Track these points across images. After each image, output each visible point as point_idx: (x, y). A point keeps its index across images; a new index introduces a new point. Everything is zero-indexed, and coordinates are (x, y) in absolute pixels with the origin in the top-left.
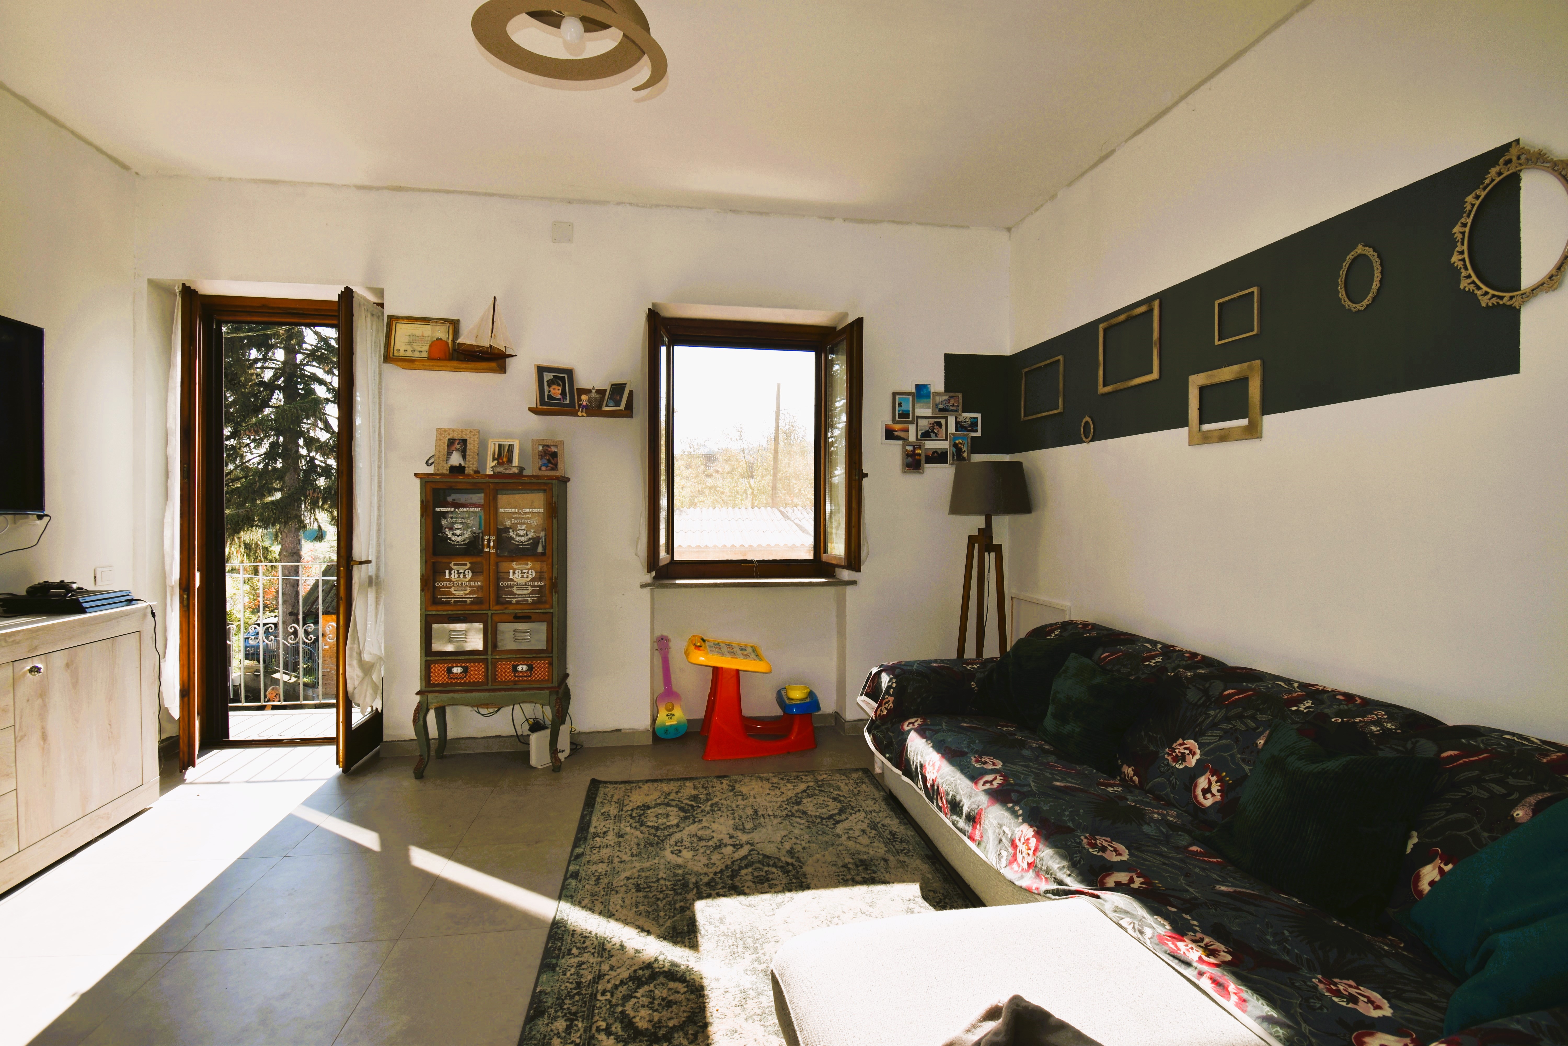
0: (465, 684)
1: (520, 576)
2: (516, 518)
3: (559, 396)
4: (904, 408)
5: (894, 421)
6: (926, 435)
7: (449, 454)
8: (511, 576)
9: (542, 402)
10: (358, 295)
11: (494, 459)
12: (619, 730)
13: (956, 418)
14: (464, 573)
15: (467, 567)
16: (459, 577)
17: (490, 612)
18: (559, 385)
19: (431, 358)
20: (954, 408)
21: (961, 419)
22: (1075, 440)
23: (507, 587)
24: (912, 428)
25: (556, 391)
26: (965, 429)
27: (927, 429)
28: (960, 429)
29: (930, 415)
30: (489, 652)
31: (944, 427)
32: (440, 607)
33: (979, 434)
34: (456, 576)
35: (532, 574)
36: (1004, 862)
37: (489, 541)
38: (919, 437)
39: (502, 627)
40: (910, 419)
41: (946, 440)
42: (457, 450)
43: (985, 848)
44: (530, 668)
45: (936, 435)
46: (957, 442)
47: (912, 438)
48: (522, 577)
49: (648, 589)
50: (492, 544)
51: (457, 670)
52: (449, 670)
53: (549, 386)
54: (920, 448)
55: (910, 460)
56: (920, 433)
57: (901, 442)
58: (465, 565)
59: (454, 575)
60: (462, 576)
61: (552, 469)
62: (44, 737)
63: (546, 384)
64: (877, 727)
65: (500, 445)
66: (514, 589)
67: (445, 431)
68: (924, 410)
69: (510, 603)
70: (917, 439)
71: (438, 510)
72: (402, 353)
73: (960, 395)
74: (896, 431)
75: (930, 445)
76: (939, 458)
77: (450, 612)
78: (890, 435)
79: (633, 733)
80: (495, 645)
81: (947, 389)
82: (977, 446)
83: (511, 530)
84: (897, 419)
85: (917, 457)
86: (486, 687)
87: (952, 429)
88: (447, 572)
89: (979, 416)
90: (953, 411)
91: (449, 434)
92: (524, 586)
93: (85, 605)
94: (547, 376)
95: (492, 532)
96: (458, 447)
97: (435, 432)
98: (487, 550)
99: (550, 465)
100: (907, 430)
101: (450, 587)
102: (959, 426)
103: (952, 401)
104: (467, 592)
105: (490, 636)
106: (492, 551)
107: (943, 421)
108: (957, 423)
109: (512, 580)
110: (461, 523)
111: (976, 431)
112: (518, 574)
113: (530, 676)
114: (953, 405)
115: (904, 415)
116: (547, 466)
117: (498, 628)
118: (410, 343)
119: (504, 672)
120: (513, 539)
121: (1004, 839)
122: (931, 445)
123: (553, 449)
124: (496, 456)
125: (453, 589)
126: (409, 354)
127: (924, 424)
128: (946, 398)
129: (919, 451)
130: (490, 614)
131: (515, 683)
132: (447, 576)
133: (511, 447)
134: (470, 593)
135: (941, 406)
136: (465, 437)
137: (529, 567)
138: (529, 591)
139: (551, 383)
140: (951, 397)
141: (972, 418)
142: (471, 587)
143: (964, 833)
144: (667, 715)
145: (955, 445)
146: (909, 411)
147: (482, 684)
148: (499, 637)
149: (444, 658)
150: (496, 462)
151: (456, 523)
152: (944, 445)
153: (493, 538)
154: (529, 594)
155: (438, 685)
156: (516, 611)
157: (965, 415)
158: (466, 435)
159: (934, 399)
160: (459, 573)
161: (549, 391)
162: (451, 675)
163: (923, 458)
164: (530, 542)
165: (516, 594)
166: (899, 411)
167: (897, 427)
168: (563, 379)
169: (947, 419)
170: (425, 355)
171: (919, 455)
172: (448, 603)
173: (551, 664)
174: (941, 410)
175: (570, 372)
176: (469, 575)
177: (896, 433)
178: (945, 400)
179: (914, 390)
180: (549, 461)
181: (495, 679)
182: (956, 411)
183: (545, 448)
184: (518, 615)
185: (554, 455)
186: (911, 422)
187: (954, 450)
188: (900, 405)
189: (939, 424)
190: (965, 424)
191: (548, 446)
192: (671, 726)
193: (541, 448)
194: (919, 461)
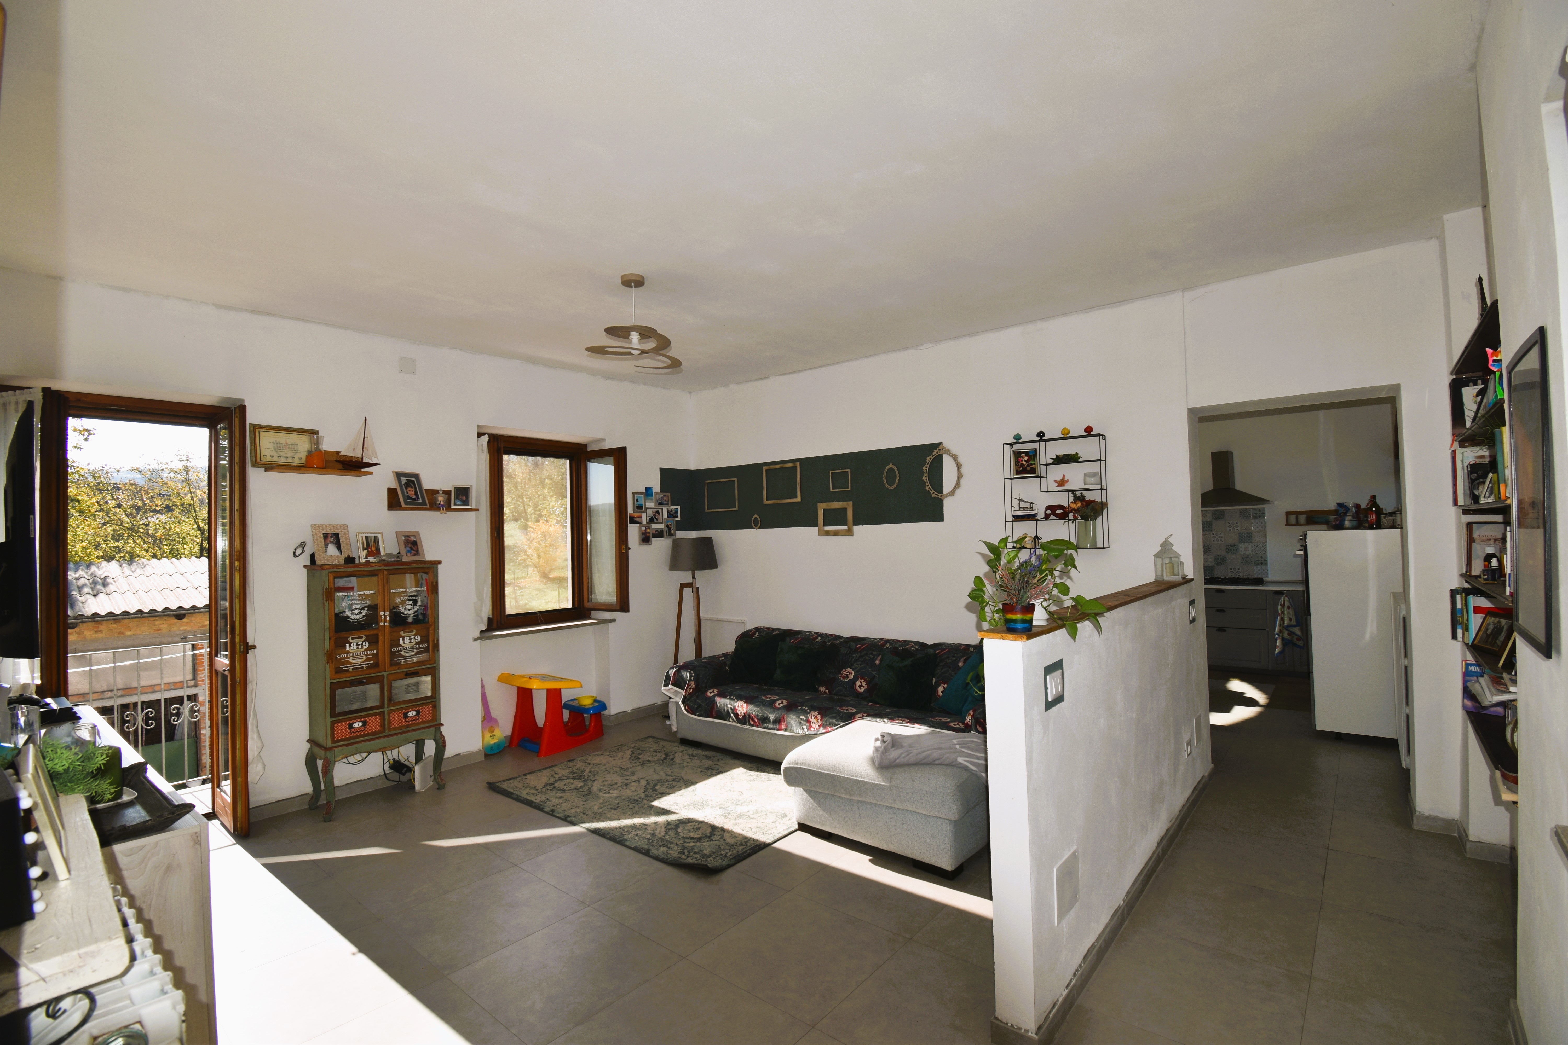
0: (365, 735)
1: (409, 641)
2: (404, 596)
3: (414, 497)
4: (639, 503)
5: (633, 510)
6: (652, 520)
7: (326, 546)
8: (401, 643)
9: (405, 502)
11: (364, 549)
12: (459, 754)
13: (667, 508)
14: (362, 644)
15: (363, 640)
16: (357, 648)
17: (385, 674)
18: (412, 488)
20: (666, 503)
21: (670, 509)
22: (749, 527)
23: (398, 651)
24: (644, 515)
25: (411, 493)
26: (672, 516)
27: (652, 516)
28: (669, 516)
30: (386, 705)
31: (661, 515)
32: (343, 675)
33: (679, 518)
34: (355, 647)
35: (419, 639)
36: (806, 730)
37: (385, 616)
38: (648, 521)
39: (396, 684)
40: (643, 509)
41: (662, 523)
42: (331, 542)
43: (791, 730)
44: (418, 713)
45: (657, 519)
46: (668, 524)
47: (644, 522)
48: (410, 642)
49: (478, 642)
50: (387, 619)
51: (358, 725)
52: (351, 726)
53: (405, 488)
54: (648, 528)
55: (643, 536)
56: (648, 519)
57: (638, 525)
58: (362, 638)
59: (353, 647)
60: (360, 647)
61: (415, 555)
64: (688, 700)
65: (366, 537)
66: (403, 653)
67: (319, 526)
68: (650, 504)
69: (401, 664)
70: (647, 523)
71: (338, 594)
72: (268, 458)
73: (669, 495)
76: (659, 534)
77: (350, 679)
78: (632, 520)
79: (471, 754)
80: (389, 700)
81: (662, 491)
82: (680, 526)
83: (401, 606)
84: (636, 510)
85: (648, 535)
86: (384, 734)
87: (665, 516)
88: (347, 645)
89: (678, 507)
90: (666, 504)
91: (323, 529)
92: (411, 649)
94: (402, 480)
95: (386, 608)
96: (332, 540)
97: (310, 527)
98: (382, 624)
99: (413, 552)
100: (641, 517)
102: (669, 514)
103: (665, 498)
104: (363, 660)
105: (386, 692)
106: (387, 624)
107: (661, 511)
108: (668, 512)
109: (401, 646)
110: (359, 604)
111: (678, 517)
112: (407, 640)
113: (418, 719)
114: (666, 501)
115: (639, 507)
116: (411, 553)
117: (393, 685)
118: (275, 450)
119: (397, 720)
120: (403, 613)
121: (802, 722)
122: (655, 526)
123: (413, 539)
124: (365, 546)
125: (351, 659)
126: (276, 459)
127: (650, 513)
128: (662, 496)
129: (648, 531)
130: (385, 675)
131: (407, 726)
132: (347, 649)
133: (376, 539)
134: (366, 660)
135: (659, 501)
136: (337, 531)
137: (413, 633)
138: (415, 653)
139: (407, 486)
141: (674, 508)
142: (366, 655)
143: (774, 729)
144: (491, 737)
145: (668, 526)
146: (643, 505)
147: (379, 732)
148: (393, 693)
149: (347, 716)
150: (366, 551)
151: (355, 604)
152: (661, 526)
153: (387, 613)
154: (414, 655)
155: (342, 740)
156: (407, 670)
157: (672, 507)
158: (337, 529)
159: (656, 497)
160: (358, 645)
161: (407, 493)
162: (353, 730)
163: (651, 535)
164: (415, 614)
165: (405, 656)
166: (636, 504)
167: (635, 515)
168: (413, 482)
169: (662, 509)
170: (306, 461)
171: (649, 533)
172: (348, 671)
173: (430, 706)
174: (660, 504)
176: (367, 646)
177: (635, 519)
179: (644, 491)
180: (411, 549)
181: (389, 727)
182: (667, 504)
183: (407, 538)
184: (409, 672)
185: (415, 543)
186: (643, 512)
187: (667, 529)
188: (637, 500)
189: (658, 512)
190: (672, 513)
191: (408, 536)
192: (495, 743)
193: (403, 538)
194: (649, 537)
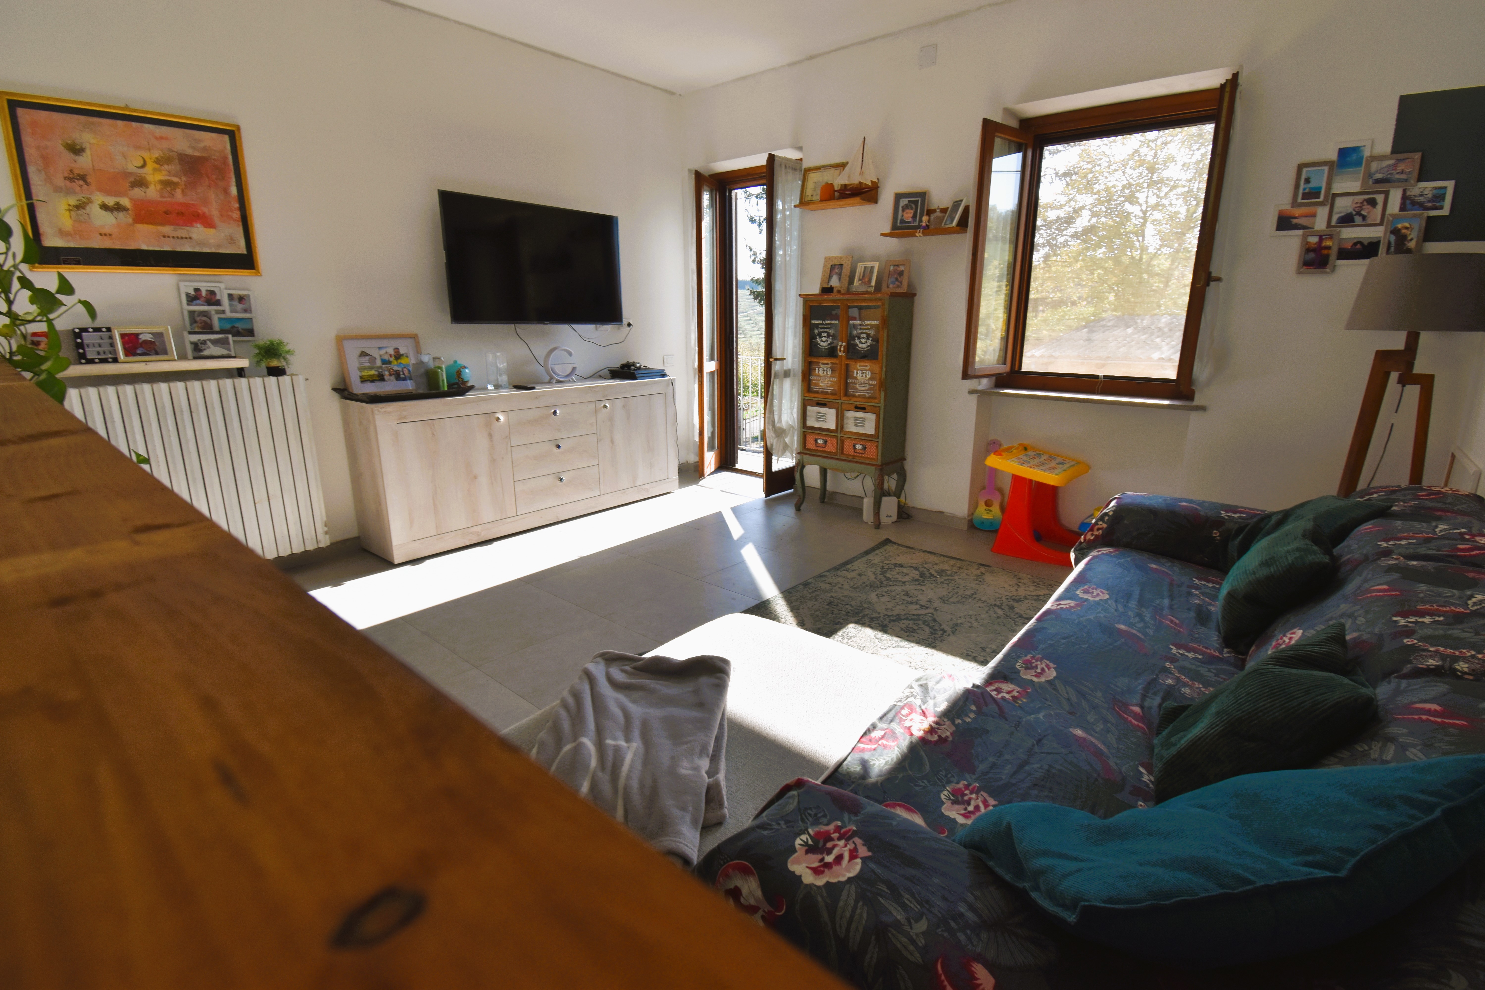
0: (824, 452)
3: (910, 220)
4: (1313, 184)
5: (1294, 203)
6: (1347, 220)
7: (830, 277)
8: (855, 376)
9: (894, 227)
10: (780, 157)
11: (859, 280)
12: (943, 513)
13: (1405, 191)
14: (827, 370)
16: (823, 373)
17: (840, 402)
18: (912, 209)
19: (822, 200)
20: (1407, 175)
21: (1413, 192)
23: (853, 383)
24: (1322, 213)
25: (908, 215)
26: (1422, 206)
27: (1350, 210)
28: (1409, 206)
29: (1358, 190)
30: (839, 432)
31: (1380, 207)
32: (811, 395)
35: (869, 375)
38: (1333, 223)
39: (848, 414)
40: (1322, 199)
41: (1381, 224)
42: (836, 273)
44: (864, 448)
45: (1364, 218)
46: (1400, 226)
47: (1320, 225)
48: (862, 376)
49: (975, 396)
50: (842, 349)
51: (820, 441)
52: (816, 441)
53: (903, 211)
54: (1331, 238)
55: (1312, 255)
56: (1335, 218)
57: (1300, 232)
59: (821, 372)
60: (825, 373)
61: (898, 287)
62: (612, 442)
63: (900, 209)
64: (1081, 549)
65: (865, 267)
66: (857, 385)
68: (1347, 185)
69: (854, 396)
70: (1329, 225)
71: (813, 322)
72: (809, 198)
73: (1422, 155)
74: (1295, 218)
75: (1351, 234)
77: (817, 399)
78: (1284, 223)
79: (953, 518)
80: (842, 427)
81: (1397, 148)
82: (1439, 230)
83: (856, 338)
84: (1300, 200)
85: (1325, 252)
86: (836, 457)
87: (1394, 207)
88: (817, 369)
89: (1451, 183)
92: (863, 384)
93: (637, 376)
94: (904, 202)
95: (844, 339)
96: (837, 270)
97: (823, 260)
99: (897, 283)
100: (1314, 215)
101: (819, 381)
102: (1407, 203)
103: (1401, 167)
104: (829, 385)
105: (840, 419)
106: (844, 355)
107: (1380, 199)
108: (1404, 197)
109: (856, 378)
110: (826, 332)
111: (1440, 208)
112: (860, 374)
113: (864, 454)
114: (1402, 172)
115: (1314, 194)
116: (894, 284)
117: (845, 414)
118: (814, 189)
119: (848, 448)
120: (857, 345)
123: (902, 268)
124: (861, 277)
126: (816, 196)
127: (1344, 205)
128: (1392, 162)
129: (1328, 243)
131: (854, 456)
132: (817, 373)
133: (872, 268)
135: (1379, 176)
136: (842, 262)
138: (867, 388)
139: (906, 207)
140: (1399, 160)
141: (1436, 188)
142: (831, 381)
144: (986, 510)
145: (1396, 232)
146: (1320, 188)
147: (834, 454)
148: (845, 421)
149: (813, 431)
150: (860, 282)
151: (823, 332)
152: (1376, 232)
153: (844, 344)
154: (866, 390)
155: (809, 449)
156: (857, 403)
157: (1427, 183)
159: (1369, 166)
160: (824, 370)
161: (903, 216)
162: (817, 445)
163: (1334, 253)
164: (868, 348)
165: (858, 389)
166: (1304, 189)
167: (1297, 212)
168: (916, 203)
169: (1387, 194)
170: (818, 198)
171: (1328, 248)
172: (817, 392)
173: (877, 447)
174: (1378, 181)
175: (923, 195)
176: (829, 373)
177: (1295, 221)
178: (1389, 166)
179: (1335, 157)
180: (897, 279)
181: (842, 453)
182: (1410, 179)
183: (896, 267)
184: (858, 406)
185: (901, 273)
187: (1393, 238)
188: (1307, 181)
189: (1373, 203)
190: (1420, 199)
191: (898, 265)
192: (987, 519)
193: (892, 268)
194: (1327, 257)
